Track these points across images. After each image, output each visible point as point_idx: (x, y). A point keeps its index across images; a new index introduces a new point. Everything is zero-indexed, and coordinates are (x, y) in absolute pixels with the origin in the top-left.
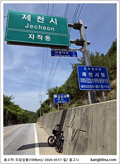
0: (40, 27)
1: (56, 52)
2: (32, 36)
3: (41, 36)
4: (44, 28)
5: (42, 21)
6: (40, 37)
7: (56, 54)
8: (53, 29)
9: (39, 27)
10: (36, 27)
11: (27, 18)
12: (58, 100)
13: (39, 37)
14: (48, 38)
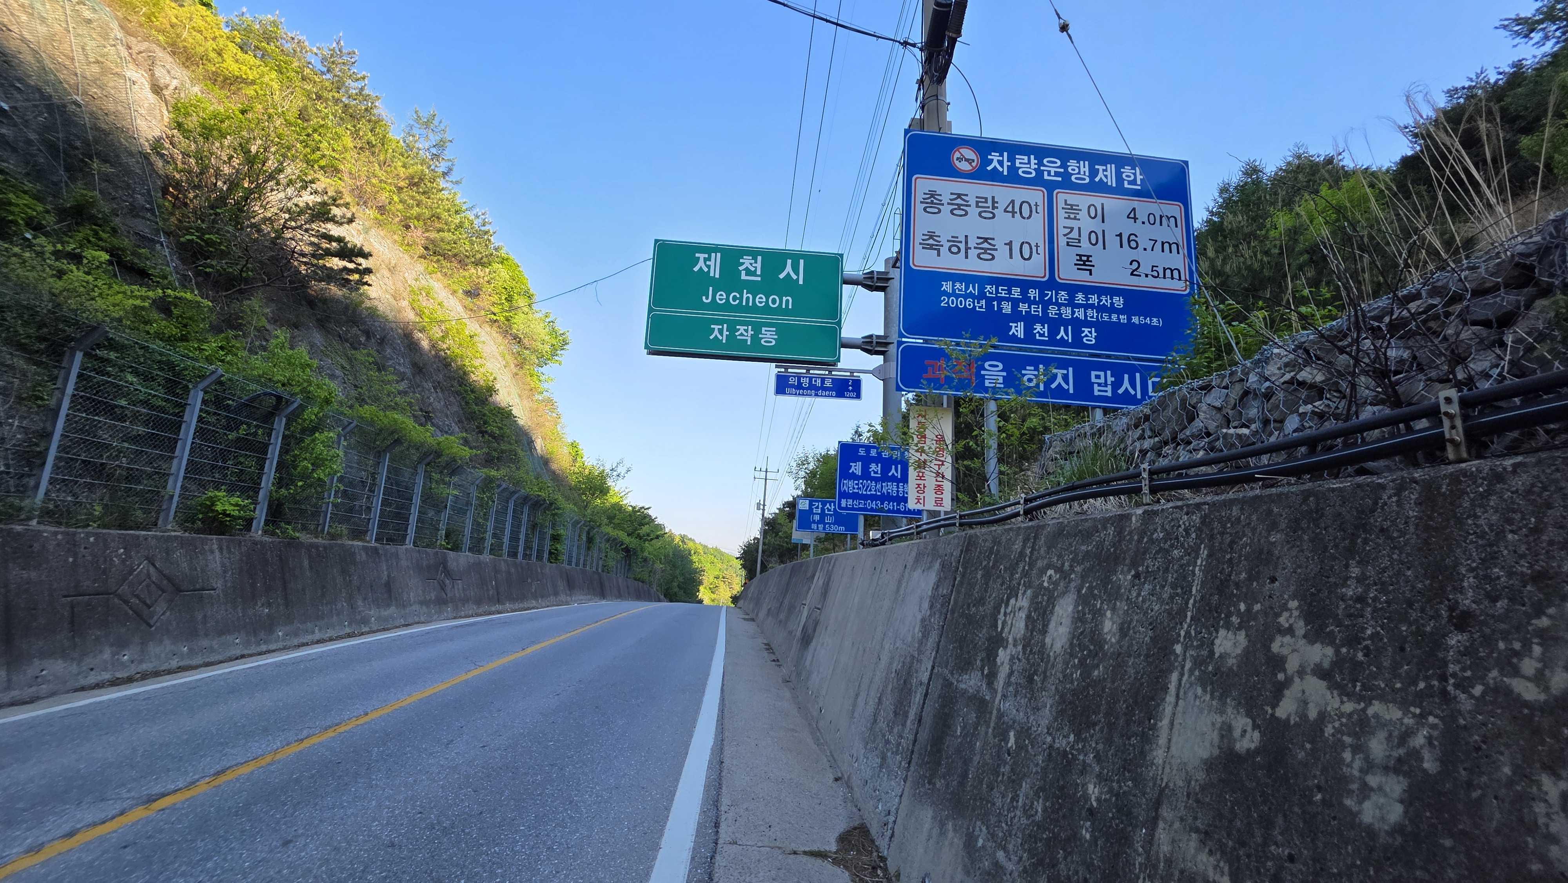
0: (748, 298)
1: (792, 381)
2: (721, 331)
3: (746, 331)
4: (760, 300)
5: (754, 273)
6: (744, 333)
7: (793, 386)
8: (787, 301)
9: (745, 296)
10: (735, 298)
11: (709, 267)
12: (814, 522)
13: (742, 335)
14: (769, 336)
